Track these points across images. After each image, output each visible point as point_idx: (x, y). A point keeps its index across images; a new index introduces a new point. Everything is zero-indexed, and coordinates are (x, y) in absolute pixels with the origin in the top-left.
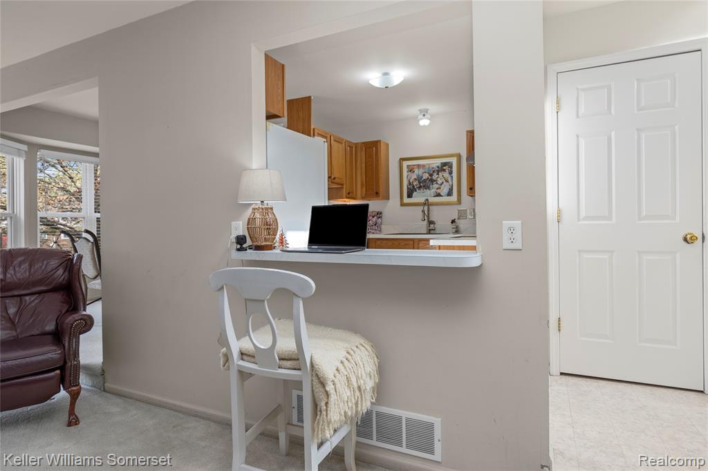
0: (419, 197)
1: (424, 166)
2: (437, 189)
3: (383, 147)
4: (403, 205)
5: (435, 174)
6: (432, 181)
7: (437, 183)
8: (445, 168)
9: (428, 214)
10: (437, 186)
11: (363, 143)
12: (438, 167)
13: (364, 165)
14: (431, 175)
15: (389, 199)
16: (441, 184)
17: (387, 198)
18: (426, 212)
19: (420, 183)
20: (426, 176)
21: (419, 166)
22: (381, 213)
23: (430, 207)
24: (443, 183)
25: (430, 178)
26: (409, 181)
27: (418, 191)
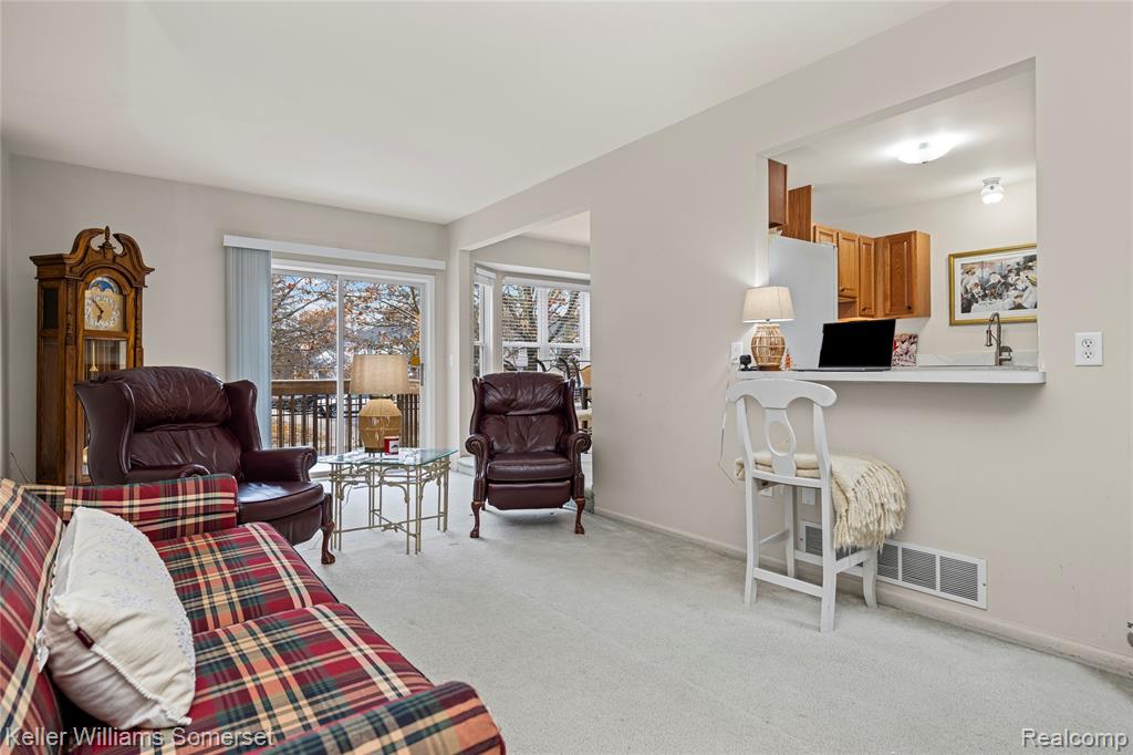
0: (981, 311)
1: (991, 263)
2: (1016, 297)
3: (920, 242)
4: (953, 323)
5: (1012, 275)
6: (1007, 286)
7: (1016, 289)
8: (1030, 264)
9: (999, 336)
10: (1015, 293)
11: (888, 237)
12: (1018, 264)
13: (888, 269)
14: (1005, 277)
15: (929, 315)
16: (1023, 290)
17: (927, 314)
18: (995, 334)
19: (984, 290)
20: (995, 279)
21: (982, 264)
22: (916, 337)
23: (1002, 326)
24: (1027, 287)
25: (1003, 281)
26: (965, 287)
27: (980, 301)
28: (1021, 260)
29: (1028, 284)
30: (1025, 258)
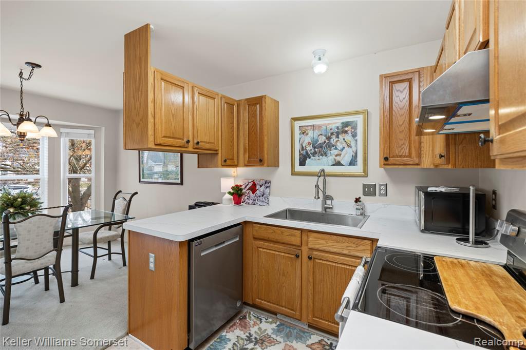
0: (313, 165)
1: (320, 127)
2: (336, 156)
3: (268, 105)
4: (294, 173)
5: (334, 137)
6: (330, 146)
7: (336, 149)
8: (346, 129)
9: (324, 188)
10: (336, 152)
11: (246, 99)
12: (338, 128)
13: (247, 126)
14: (329, 138)
15: (278, 166)
16: (342, 150)
17: (276, 165)
18: (321, 186)
19: (315, 148)
20: (322, 139)
21: (313, 127)
22: (269, 182)
23: (327, 178)
24: (344, 148)
25: (327, 141)
26: (302, 145)
27: (312, 157)
28: (339, 125)
29: (345, 145)
30: (343, 123)
